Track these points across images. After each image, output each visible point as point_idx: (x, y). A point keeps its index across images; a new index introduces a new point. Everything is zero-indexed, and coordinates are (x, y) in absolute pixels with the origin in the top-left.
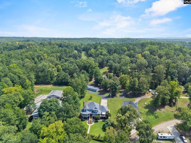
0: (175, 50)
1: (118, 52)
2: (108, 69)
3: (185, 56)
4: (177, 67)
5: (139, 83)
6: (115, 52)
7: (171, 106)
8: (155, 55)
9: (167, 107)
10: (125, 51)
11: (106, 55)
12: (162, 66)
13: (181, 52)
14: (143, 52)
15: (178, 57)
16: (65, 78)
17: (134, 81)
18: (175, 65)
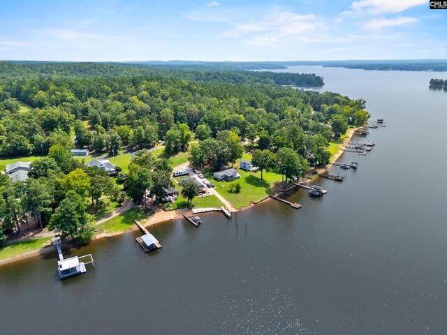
0: (183, 88)
1: (96, 95)
2: (89, 124)
3: (194, 95)
4: (185, 110)
5: (146, 133)
6: (89, 95)
7: (183, 151)
8: (157, 97)
9: (180, 153)
10: (108, 94)
11: (74, 101)
12: (168, 110)
13: (190, 91)
14: (138, 92)
15: (187, 98)
16: (20, 144)
17: (140, 131)
18: (183, 107)
